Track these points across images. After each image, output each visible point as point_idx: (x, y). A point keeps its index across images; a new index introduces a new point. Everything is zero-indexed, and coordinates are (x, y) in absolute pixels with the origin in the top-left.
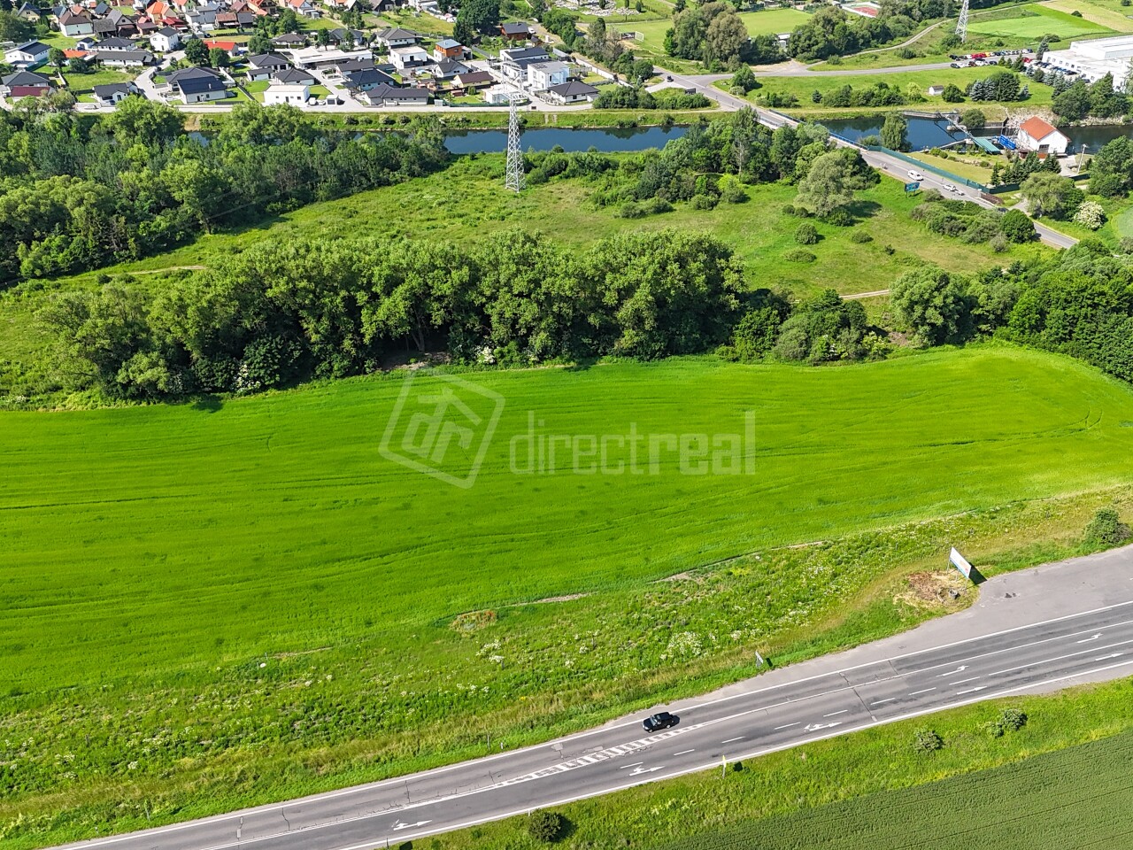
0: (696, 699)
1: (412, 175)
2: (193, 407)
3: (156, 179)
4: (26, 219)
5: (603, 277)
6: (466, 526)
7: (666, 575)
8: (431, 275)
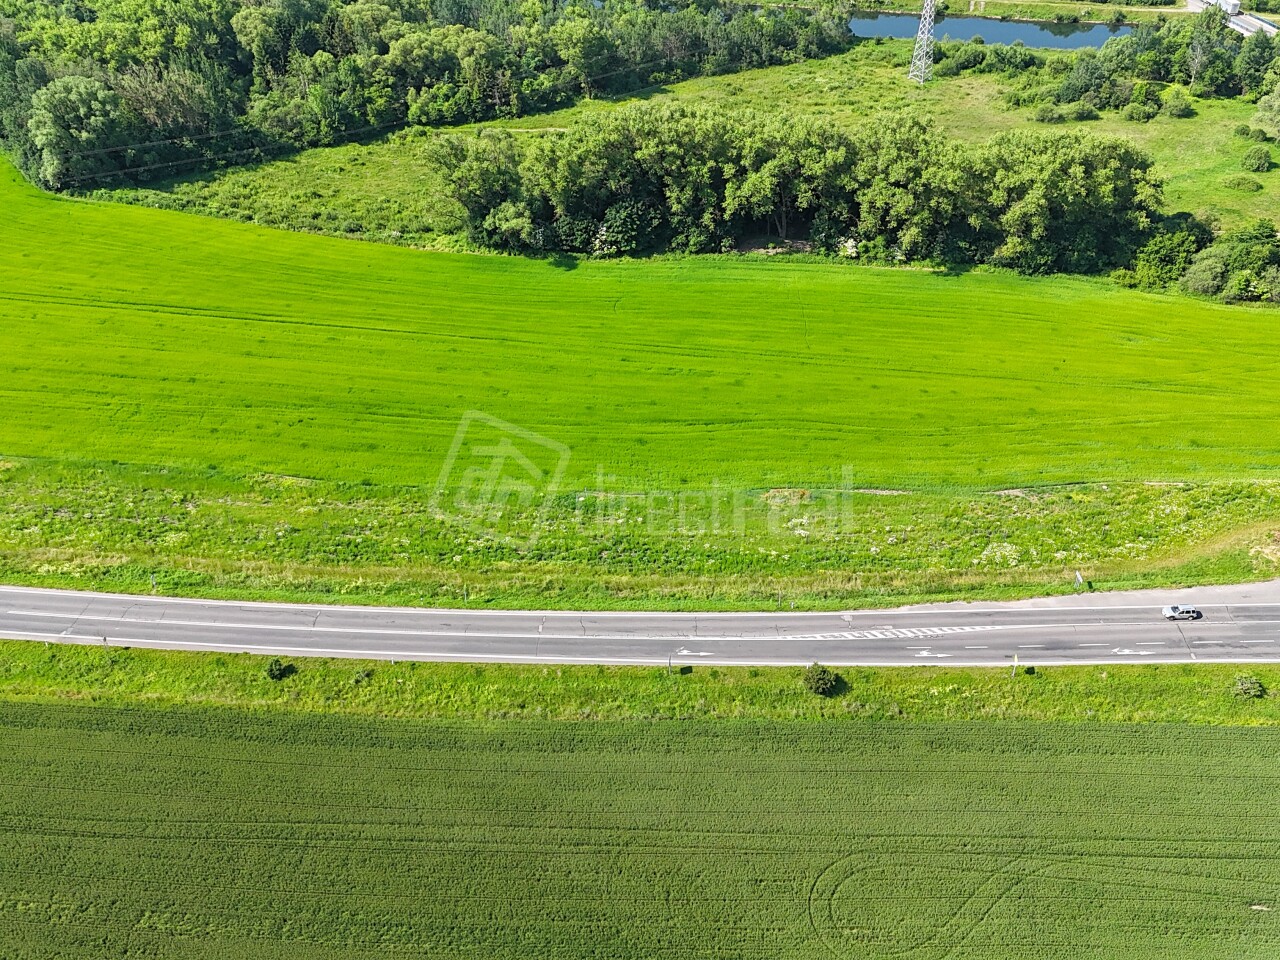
0: (1001, 603)
1: (808, 55)
2: (550, 264)
3: (545, 36)
4: (420, 65)
5: (993, 173)
6: (795, 410)
7: (997, 488)
8: (804, 152)
